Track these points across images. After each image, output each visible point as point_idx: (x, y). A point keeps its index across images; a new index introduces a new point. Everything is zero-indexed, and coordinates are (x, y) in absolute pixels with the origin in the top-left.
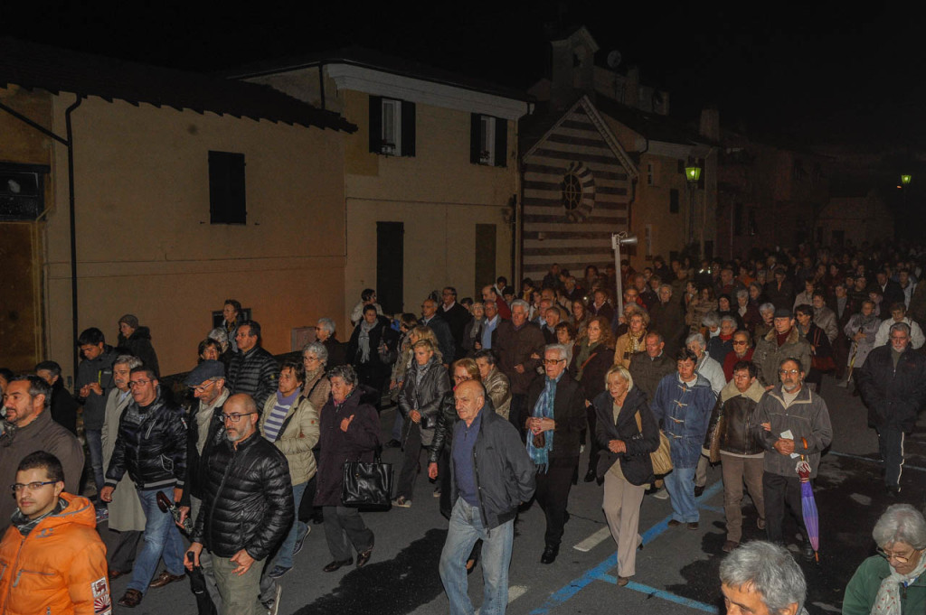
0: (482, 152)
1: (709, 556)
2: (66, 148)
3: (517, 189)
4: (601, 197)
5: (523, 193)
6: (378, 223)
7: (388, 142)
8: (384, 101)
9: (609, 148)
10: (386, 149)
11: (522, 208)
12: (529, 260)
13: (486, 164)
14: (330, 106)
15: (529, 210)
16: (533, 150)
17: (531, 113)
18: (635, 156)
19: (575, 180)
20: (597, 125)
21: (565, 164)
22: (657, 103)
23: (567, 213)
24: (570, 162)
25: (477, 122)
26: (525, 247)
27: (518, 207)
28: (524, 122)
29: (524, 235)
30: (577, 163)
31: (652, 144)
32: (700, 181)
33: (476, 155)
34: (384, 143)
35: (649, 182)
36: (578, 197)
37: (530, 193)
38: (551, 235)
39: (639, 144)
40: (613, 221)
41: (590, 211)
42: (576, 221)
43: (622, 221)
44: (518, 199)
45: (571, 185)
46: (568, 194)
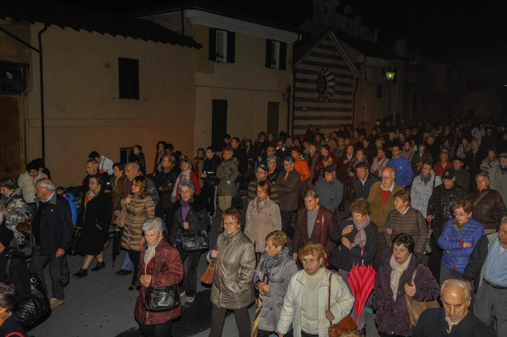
0: (272, 61)
2: (39, 54)
3: (291, 83)
4: (338, 88)
5: (294, 86)
6: (213, 100)
7: (220, 54)
8: (218, 32)
9: (343, 60)
10: (218, 58)
11: (294, 93)
12: (297, 123)
13: (274, 68)
14: (187, 34)
15: (298, 94)
16: (301, 60)
17: (300, 40)
18: (358, 65)
19: (324, 78)
20: (337, 47)
21: (319, 69)
22: (372, 35)
23: (319, 97)
24: (322, 67)
25: (270, 44)
26: (295, 115)
27: (292, 92)
28: (296, 45)
29: (295, 109)
30: (325, 69)
31: (367, 58)
32: (394, 80)
33: (269, 63)
34: (217, 55)
35: (366, 80)
36: (326, 88)
37: (299, 85)
38: (310, 109)
39: (361, 59)
40: (345, 102)
41: (332, 96)
42: (324, 101)
43: (350, 102)
44: (292, 88)
45: (322, 81)
46: (320, 86)
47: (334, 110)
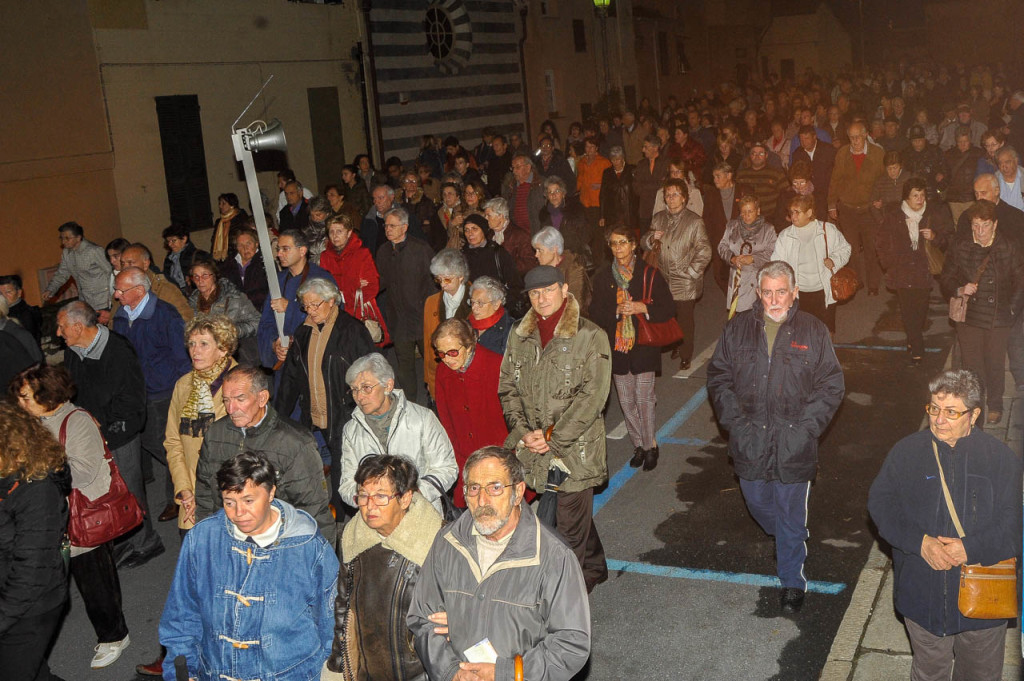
1: (687, 506)
3: (361, 34)
4: (479, 38)
5: (370, 41)
6: (158, 100)
11: (372, 61)
12: (389, 133)
13: (311, 2)
15: (382, 63)
19: (442, 15)
23: (435, 63)
26: (382, 114)
27: (366, 59)
29: (378, 99)
32: (612, 9)
36: (449, 39)
37: (382, 39)
38: (417, 96)
40: (500, 69)
41: (468, 58)
42: (449, 72)
43: (513, 68)
44: (365, 47)
45: (437, 23)
46: (435, 37)
47: (477, 91)
